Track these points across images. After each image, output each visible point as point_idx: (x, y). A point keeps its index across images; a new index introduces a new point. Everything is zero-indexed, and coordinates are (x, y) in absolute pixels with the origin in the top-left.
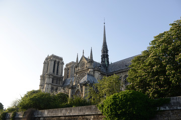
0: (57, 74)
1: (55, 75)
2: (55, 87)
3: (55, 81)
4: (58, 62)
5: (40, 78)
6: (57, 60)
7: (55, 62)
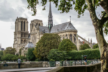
0: (24, 31)
1: (23, 31)
2: (23, 40)
3: (23, 35)
4: (24, 22)
5: (14, 34)
6: (23, 21)
7: (22, 22)
